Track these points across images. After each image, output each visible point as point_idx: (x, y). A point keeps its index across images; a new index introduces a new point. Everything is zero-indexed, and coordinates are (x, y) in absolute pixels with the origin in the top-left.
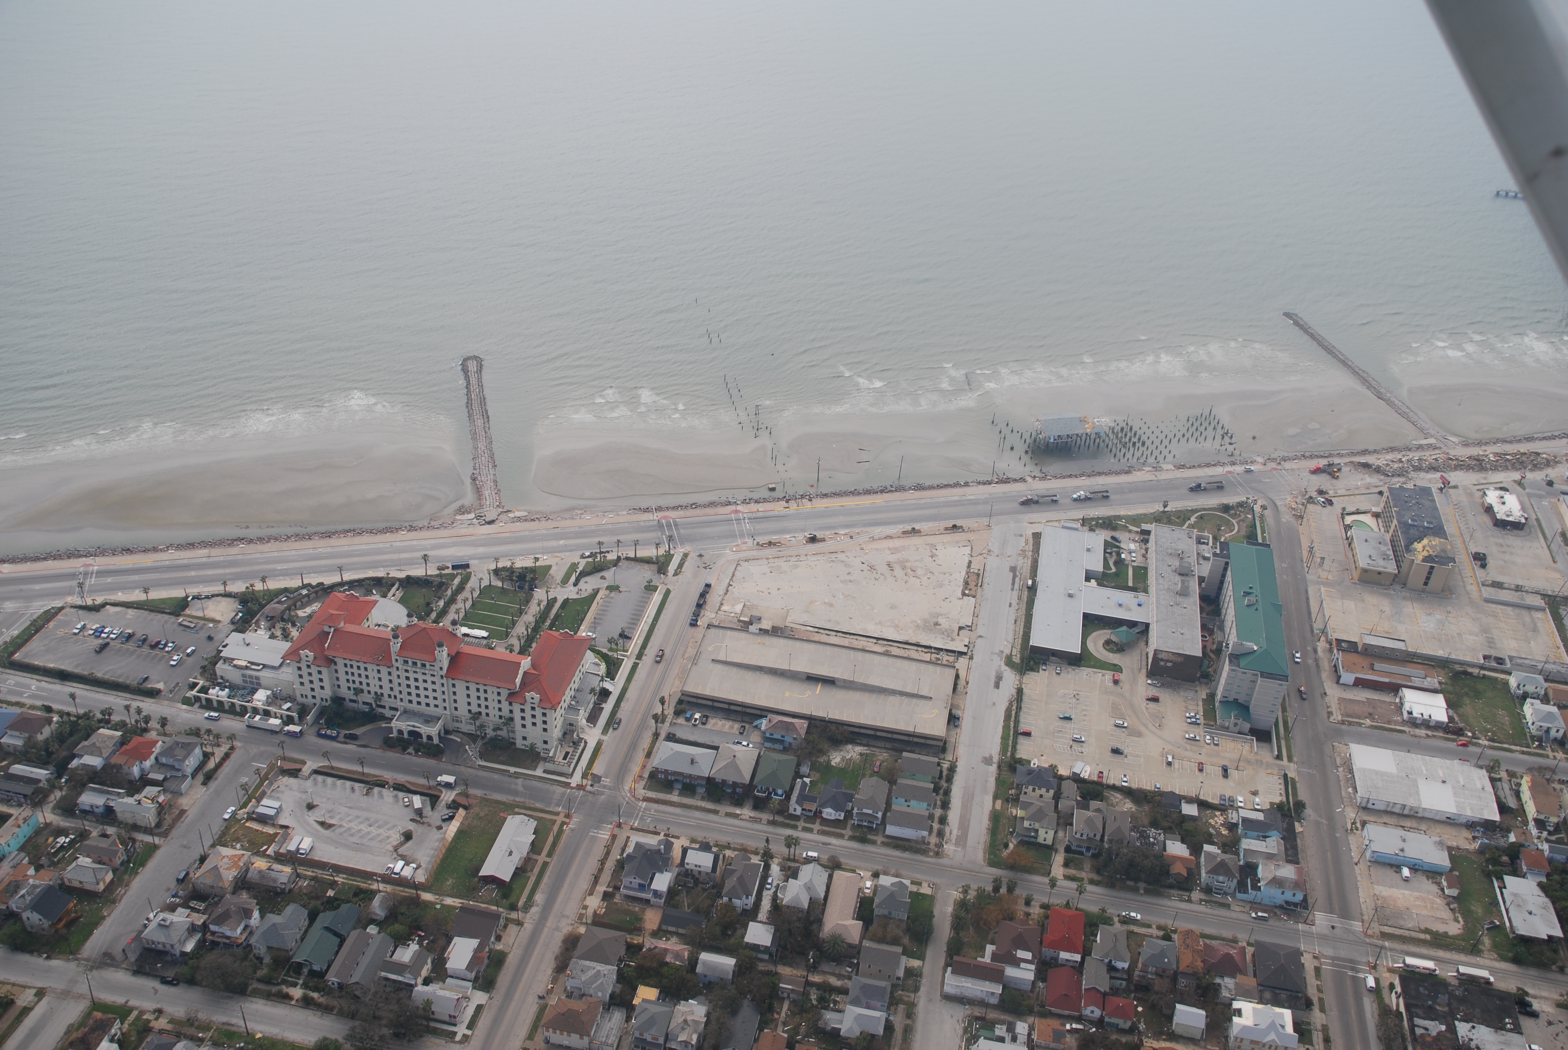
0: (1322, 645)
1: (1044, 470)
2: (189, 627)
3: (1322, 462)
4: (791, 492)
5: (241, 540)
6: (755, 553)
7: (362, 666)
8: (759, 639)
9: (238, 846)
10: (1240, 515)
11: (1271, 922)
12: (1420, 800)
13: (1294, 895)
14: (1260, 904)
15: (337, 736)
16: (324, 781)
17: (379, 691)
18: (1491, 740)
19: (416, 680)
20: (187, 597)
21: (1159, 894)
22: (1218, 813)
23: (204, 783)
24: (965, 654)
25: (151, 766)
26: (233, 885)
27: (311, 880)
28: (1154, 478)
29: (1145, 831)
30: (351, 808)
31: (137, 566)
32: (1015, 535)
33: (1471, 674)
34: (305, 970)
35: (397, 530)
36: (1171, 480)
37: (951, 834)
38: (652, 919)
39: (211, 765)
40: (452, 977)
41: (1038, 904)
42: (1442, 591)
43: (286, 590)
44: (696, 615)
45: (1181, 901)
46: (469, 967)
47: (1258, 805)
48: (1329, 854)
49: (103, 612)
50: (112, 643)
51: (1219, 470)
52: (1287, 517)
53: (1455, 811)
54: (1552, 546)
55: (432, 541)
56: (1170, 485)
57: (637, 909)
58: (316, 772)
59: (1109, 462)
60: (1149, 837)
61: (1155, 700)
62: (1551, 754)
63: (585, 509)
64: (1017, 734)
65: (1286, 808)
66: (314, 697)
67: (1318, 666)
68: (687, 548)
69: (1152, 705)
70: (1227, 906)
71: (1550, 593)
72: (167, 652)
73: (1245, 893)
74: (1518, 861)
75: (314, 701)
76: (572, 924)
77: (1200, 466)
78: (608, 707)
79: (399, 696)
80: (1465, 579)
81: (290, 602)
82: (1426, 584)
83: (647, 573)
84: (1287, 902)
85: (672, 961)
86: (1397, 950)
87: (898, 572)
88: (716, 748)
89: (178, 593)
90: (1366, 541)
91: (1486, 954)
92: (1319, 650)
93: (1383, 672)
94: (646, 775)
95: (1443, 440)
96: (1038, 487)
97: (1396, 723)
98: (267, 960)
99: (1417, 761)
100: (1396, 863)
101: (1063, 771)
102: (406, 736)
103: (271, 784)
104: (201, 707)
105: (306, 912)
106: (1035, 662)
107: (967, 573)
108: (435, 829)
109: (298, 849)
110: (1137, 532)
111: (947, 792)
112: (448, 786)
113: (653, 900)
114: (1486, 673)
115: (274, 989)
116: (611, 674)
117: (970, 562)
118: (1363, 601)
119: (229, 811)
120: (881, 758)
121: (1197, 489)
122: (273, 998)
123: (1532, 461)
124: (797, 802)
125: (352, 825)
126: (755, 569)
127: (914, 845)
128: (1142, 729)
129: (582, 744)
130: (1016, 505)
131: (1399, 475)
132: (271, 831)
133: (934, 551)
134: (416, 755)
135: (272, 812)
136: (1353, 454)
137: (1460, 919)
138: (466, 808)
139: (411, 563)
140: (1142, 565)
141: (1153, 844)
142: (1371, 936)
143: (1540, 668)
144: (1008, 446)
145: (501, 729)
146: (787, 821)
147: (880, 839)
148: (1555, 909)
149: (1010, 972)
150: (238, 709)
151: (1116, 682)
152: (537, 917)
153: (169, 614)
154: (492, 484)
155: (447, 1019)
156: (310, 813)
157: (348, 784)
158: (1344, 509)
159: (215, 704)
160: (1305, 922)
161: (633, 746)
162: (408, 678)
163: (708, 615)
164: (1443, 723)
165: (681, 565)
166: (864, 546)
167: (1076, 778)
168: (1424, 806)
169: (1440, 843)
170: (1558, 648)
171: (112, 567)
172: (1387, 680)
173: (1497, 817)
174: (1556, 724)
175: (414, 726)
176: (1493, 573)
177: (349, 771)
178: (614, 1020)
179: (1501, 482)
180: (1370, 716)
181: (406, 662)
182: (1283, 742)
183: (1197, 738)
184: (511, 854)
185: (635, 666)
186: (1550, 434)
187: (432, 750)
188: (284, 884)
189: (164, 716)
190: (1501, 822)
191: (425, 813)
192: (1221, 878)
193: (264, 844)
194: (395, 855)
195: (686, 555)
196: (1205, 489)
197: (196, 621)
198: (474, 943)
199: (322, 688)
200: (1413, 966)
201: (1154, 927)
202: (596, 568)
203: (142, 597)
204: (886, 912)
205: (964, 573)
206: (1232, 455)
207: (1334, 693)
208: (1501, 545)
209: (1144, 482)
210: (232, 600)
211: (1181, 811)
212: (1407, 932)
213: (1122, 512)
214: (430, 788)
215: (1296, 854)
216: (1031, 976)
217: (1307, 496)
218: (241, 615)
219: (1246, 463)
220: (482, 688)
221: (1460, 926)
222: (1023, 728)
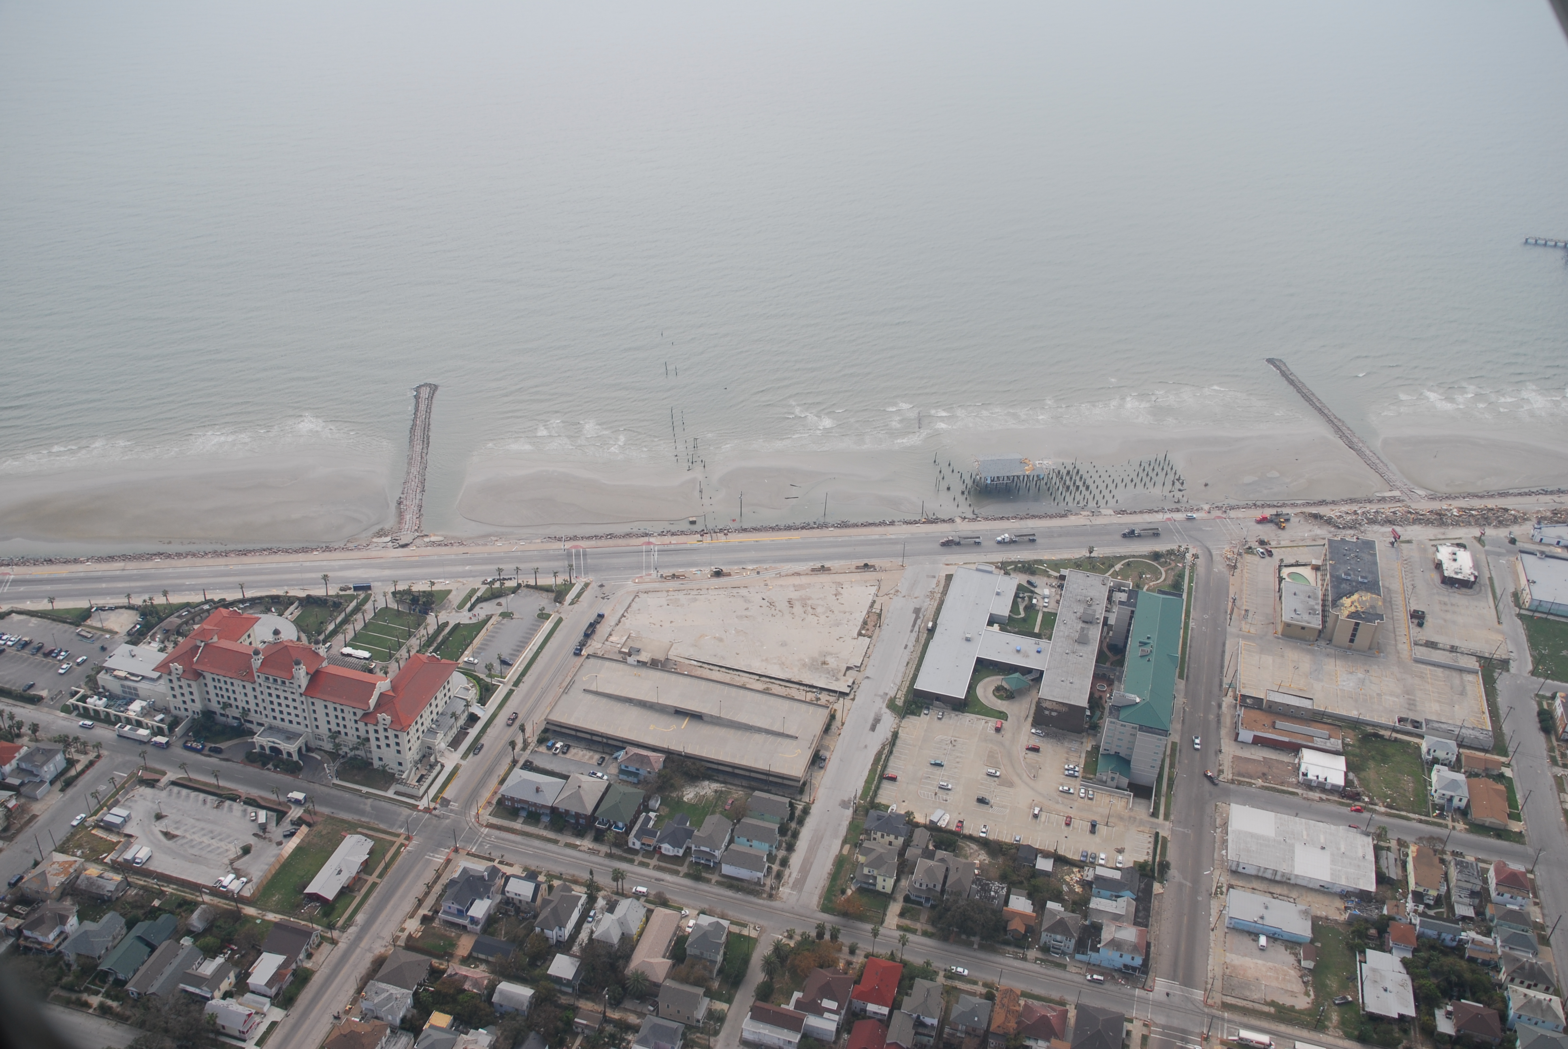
0: (1228, 701)
1: (976, 512)
2: (85, 637)
3: (1269, 512)
4: (710, 526)
5: (159, 554)
6: (656, 585)
7: (229, 681)
8: (636, 671)
9: (79, 853)
10: (1170, 564)
11: (1107, 986)
12: (1293, 866)
13: (1133, 959)
14: (1099, 966)
15: (203, 749)
16: (179, 793)
17: (246, 707)
18: (1389, 806)
19: (278, 697)
20: (92, 607)
21: (992, 949)
22: (1075, 870)
23: (62, 790)
24: (847, 694)
25: (13, 770)
26: (60, 891)
27: (140, 889)
28: (1088, 523)
29: (988, 884)
30: (198, 820)
31: (53, 576)
32: (928, 576)
33: (1382, 737)
34: (111, 979)
35: (313, 550)
36: (1105, 525)
37: (789, 876)
38: (465, 945)
39: (73, 772)
40: (253, 992)
41: (863, 953)
42: (1370, 648)
43: (188, 605)
44: (582, 644)
45: (1016, 958)
46: (270, 984)
47: (1120, 863)
48: (1185, 918)
49: (8, 620)
50: (8, 650)
51: (1159, 517)
52: (1220, 567)
53: (1329, 880)
54: (1501, 606)
55: (342, 563)
56: (1103, 532)
57: (453, 934)
58: (174, 783)
59: (1046, 506)
60: (991, 890)
61: (1035, 750)
62: (1450, 824)
63: (500, 536)
64: (882, 777)
65: (1148, 868)
66: (186, 710)
67: (1219, 722)
68: (590, 578)
69: (1031, 755)
70: (1063, 967)
71: (1487, 655)
72: (59, 660)
73: (1083, 954)
74: (1386, 935)
75: (186, 713)
76: (386, 946)
77: (1141, 512)
78: (473, 732)
79: (264, 712)
80: (1398, 638)
81: (189, 617)
82: (1352, 641)
83: (544, 601)
84: (1125, 966)
85: (470, 988)
86: (1236, 1022)
87: (798, 609)
88: (566, 777)
89: (83, 604)
90: (1295, 594)
91: (1331, 1031)
92: (1224, 705)
93: (1286, 729)
94: (494, 802)
95: (1409, 493)
96: (964, 528)
97: (1290, 784)
98: (75, 967)
99: (1300, 825)
100: (1255, 931)
101: (919, 818)
102: (268, 752)
103: (127, 793)
104: (79, 715)
105: (124, 920)
106: (917, 707)
107: (868, 612)
108: (275, 845)
109: (134, 858)
110: (1056, 577)
111: (795, 835)
112: (297, 802)
113: (469, 926)
114: (1399, 736)
115: (74, 996)
116: (482, 701)
117: (874, 602)
118: (1283, 656)
119: (79, 817)
120: (735, 796)
121: (1130, 535)
122: (71, 1006)
123: (1498, 517)
124: (635, 836)
125: (195, 837)
126: (652, 600)
127: (745, 885)
128: (1015, 779)
129: (438, 768)
130: (937, 546)
131: (1351, 528)
132: (114, 838)
133: (840, 589)
134: (275, 771)
135: (118, 820)
136: (1308, 504)
137: (1312, 993)
138: (309, 825)
139: (313, 583)
140: (1053, 611)
141: (994, 898)
142: (1211, 1006)
143: (1457, 733)
144: (944, 485)
145: (358, 749)
146: (625, 855)
147: (715, 878)
148: (1413, 986)
149: (812, 1021)
150: (113, 719)
151: (998, 730)
152: (352, 938)
153: (71, 623)
154: (416, 509)
155: (237, 1034)
156: (157, 823)
157: (202, 796)
158: (1282, 560)
159: (92, 713)
160: (1143, 988)
161: (489, 772)
162: (270, 695)
163: (595, 645)
164: (1339, 787)
165: (579, 595)
166: (769, 582)
167: (933, 827)
168: (1296, 872)
169: (1306, 912)
170: (1483, 713)
171: (28, 577)
172: (1286, 739)
173: (1372, 887)
174: (1459, 792)
175: (274, 742)
176: (1428, 633)
177: (206, 784)
178: (399, 1045)
179: (1460, 538)
180: (1264, 776)
181: (267, 679)
182: (1163, 800)
183: (1072, 791)
184: (339, 872)
185: (511, 692)
186: (1527, 490)
187: (291, 767)
188: (111, 891)
189: (35, 722)
190: (1376, 893)
191: (269, 828)
192: (1059, 937)
193: (104, 852)
194: (229, 868)
195: (587, 585)
196: (1139, 536)
197: (94, 631)
198: (280, 959)
199: (193, 701)
200: (1247, 1040)
201: (980, 983)
202: (493, 595)
203: (49, 607)
204: (697, 952)
205: (865, 613)
206: (1179, 502)
207: (1229, 749)
208: (1445, 604)
209: (1077, 526)
210: (135, 612)
211: (1035, 865)
212: (1251, 1003)
213: (1046, 556)
214: (280, 804)
215: (1148, 916)
216: (832, 1027)
217: (1247, 546)
218: (138, 626)
219: (1192, 510)
220: (339, 707)
221: (1309, 1000)
222: (890, 772)
